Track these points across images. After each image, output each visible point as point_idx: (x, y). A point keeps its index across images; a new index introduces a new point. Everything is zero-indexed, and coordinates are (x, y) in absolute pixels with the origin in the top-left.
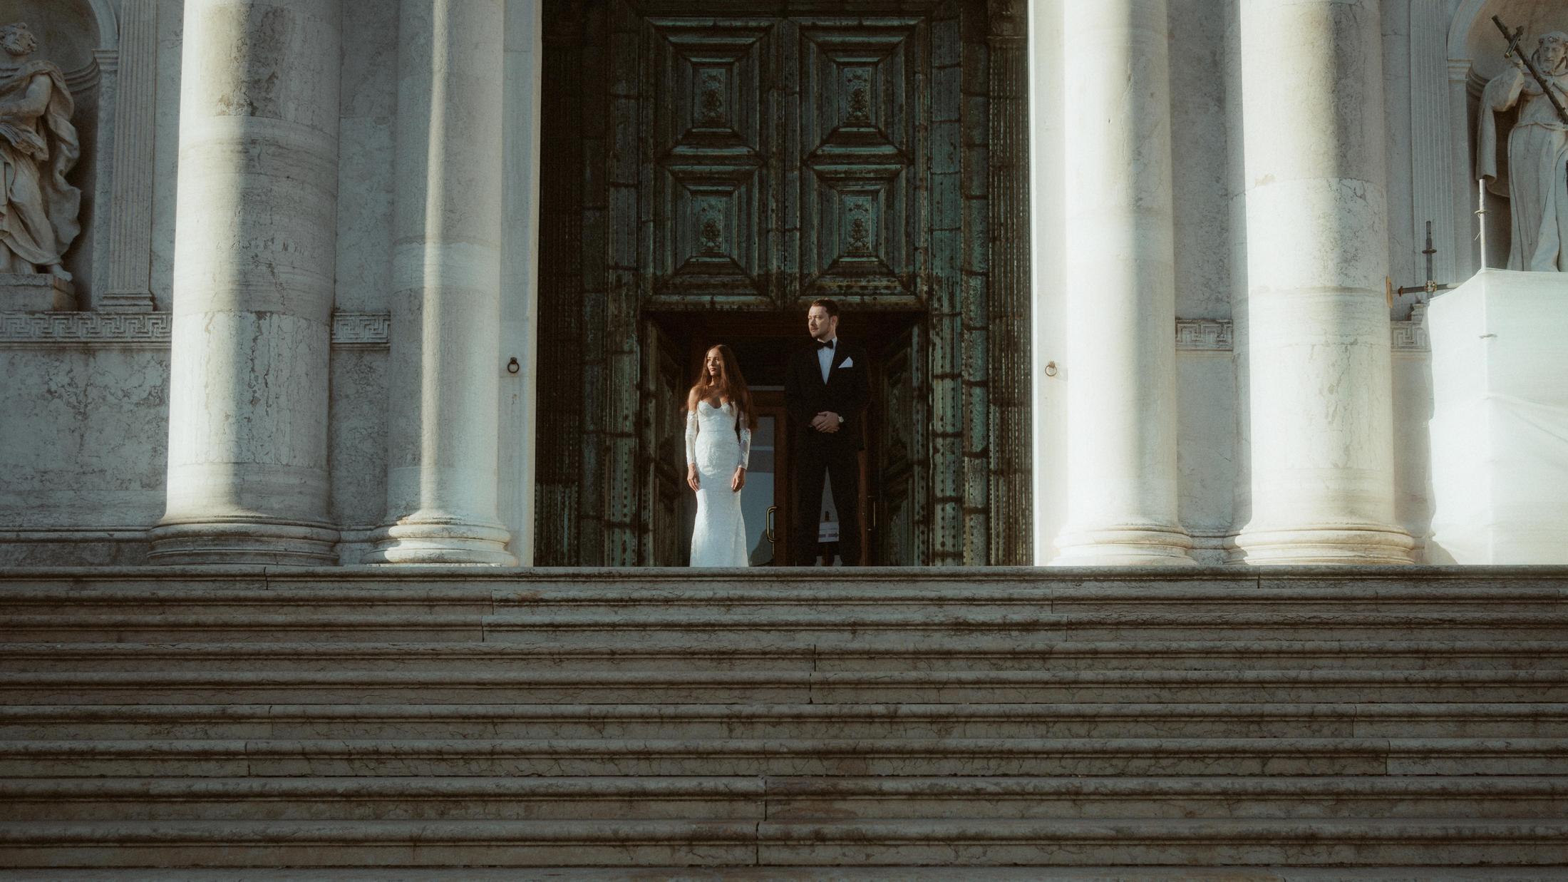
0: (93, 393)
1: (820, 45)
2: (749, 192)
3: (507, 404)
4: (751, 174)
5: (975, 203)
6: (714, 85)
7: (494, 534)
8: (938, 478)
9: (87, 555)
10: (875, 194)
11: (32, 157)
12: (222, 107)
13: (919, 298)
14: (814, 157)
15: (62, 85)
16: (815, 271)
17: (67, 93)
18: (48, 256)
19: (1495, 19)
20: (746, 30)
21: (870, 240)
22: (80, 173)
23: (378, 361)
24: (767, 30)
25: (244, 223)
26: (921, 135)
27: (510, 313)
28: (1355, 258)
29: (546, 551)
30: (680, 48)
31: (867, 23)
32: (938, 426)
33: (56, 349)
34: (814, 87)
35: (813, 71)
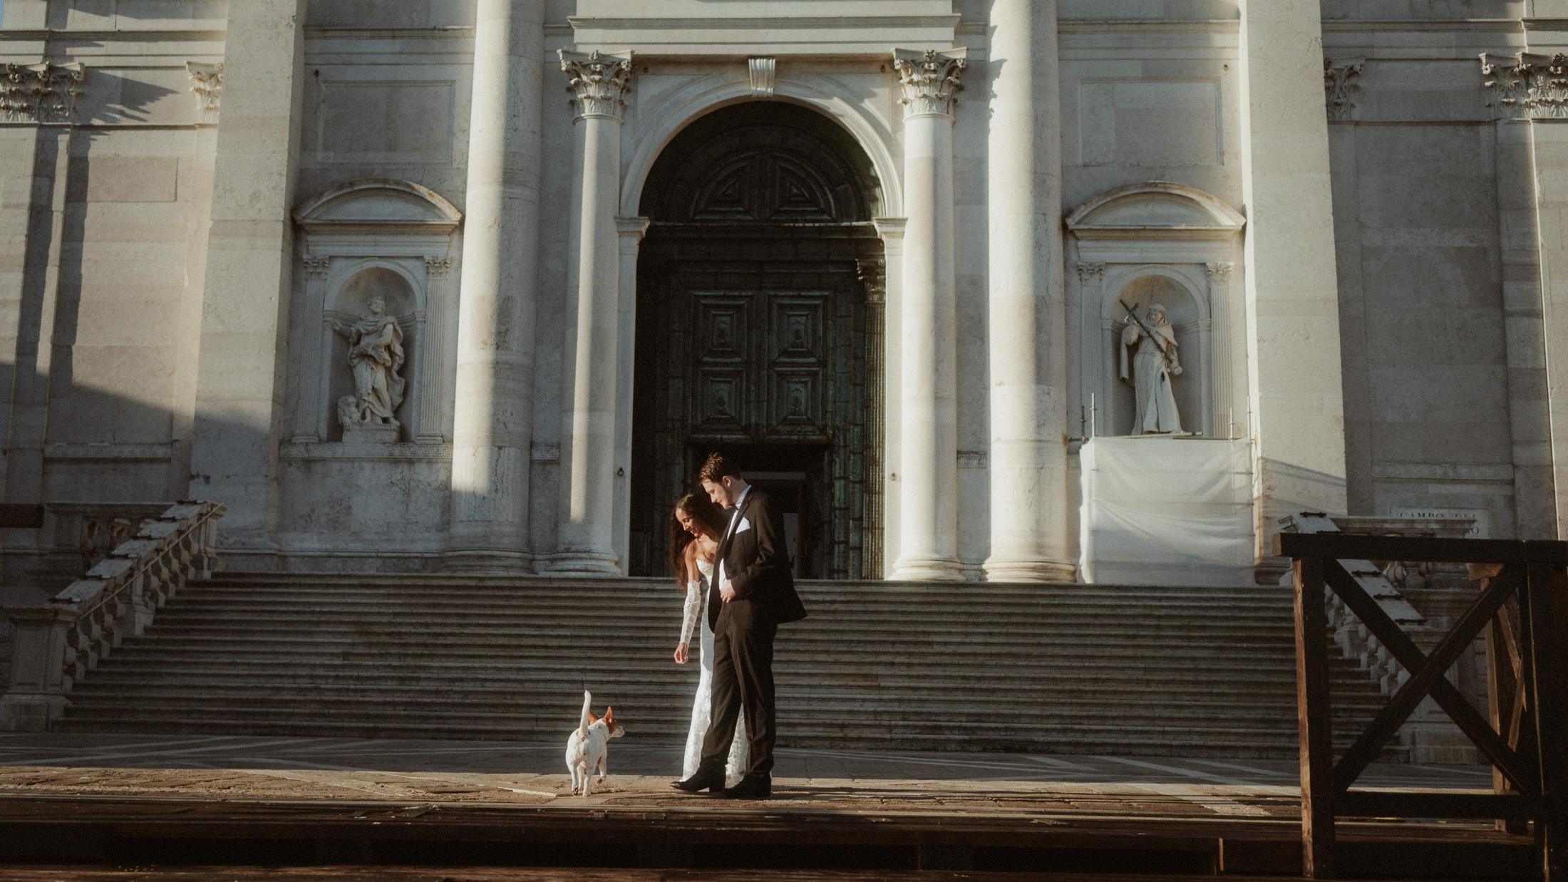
0: (413, 484)
1: (778, 305)
2: (741, 381)
3: (617, 489)
4: (742, 371)
5: (858, 388)
6: (724, 326)
7: (611, 557)
8: (837, 531)
9: (412, 566)
10: (806, 383)
11: (384, 364)
12: (483, 345)
13: (828, 437)
14: (773, 364)
15: (398, 328)
16: (774, 423)
17: (400, 332)
18: (388, 413)
19: (1121, 301)
20: (742, 297)
21: (803, 407)
22: (403, 371)
23: (554, 470)
24: (751, 297)
25: (493, 403)
26: (830, 352)
27: (619, 446)
28: (1043, 425)
29: (636, 567)
30: (706, 306)
31: (803, 294)
32: (836, 504)
33: (395, 461)
34: (775, 327)
35: (775, 319)
